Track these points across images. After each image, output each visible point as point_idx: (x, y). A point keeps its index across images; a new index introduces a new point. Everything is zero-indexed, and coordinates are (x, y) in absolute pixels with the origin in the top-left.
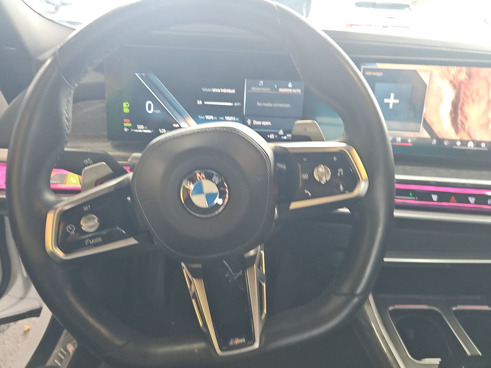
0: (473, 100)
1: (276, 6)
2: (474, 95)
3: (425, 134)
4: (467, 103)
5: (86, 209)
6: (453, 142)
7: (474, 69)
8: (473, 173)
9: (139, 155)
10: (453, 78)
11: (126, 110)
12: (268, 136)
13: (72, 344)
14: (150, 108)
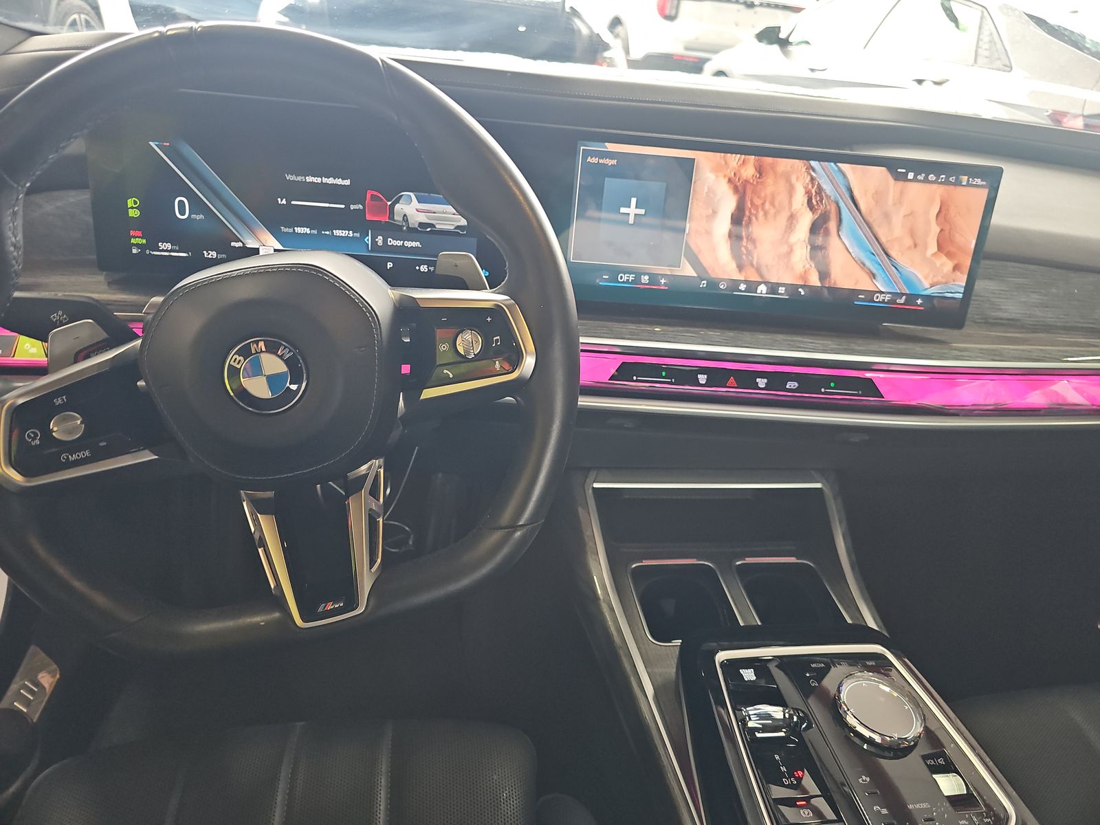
0: (766, 214)
1: (380, 63)
2: (767, 206)
3: (688, 271)
4: (757, 218)
5: (58, 401)
6: (735, 284)
7: (769, 160)
8: (762, 337)
9: (158, 299)
10: (733, 174)
11: (134, 213)
12: (417, 268)
13: (49, 673)
14: (182, 209)
